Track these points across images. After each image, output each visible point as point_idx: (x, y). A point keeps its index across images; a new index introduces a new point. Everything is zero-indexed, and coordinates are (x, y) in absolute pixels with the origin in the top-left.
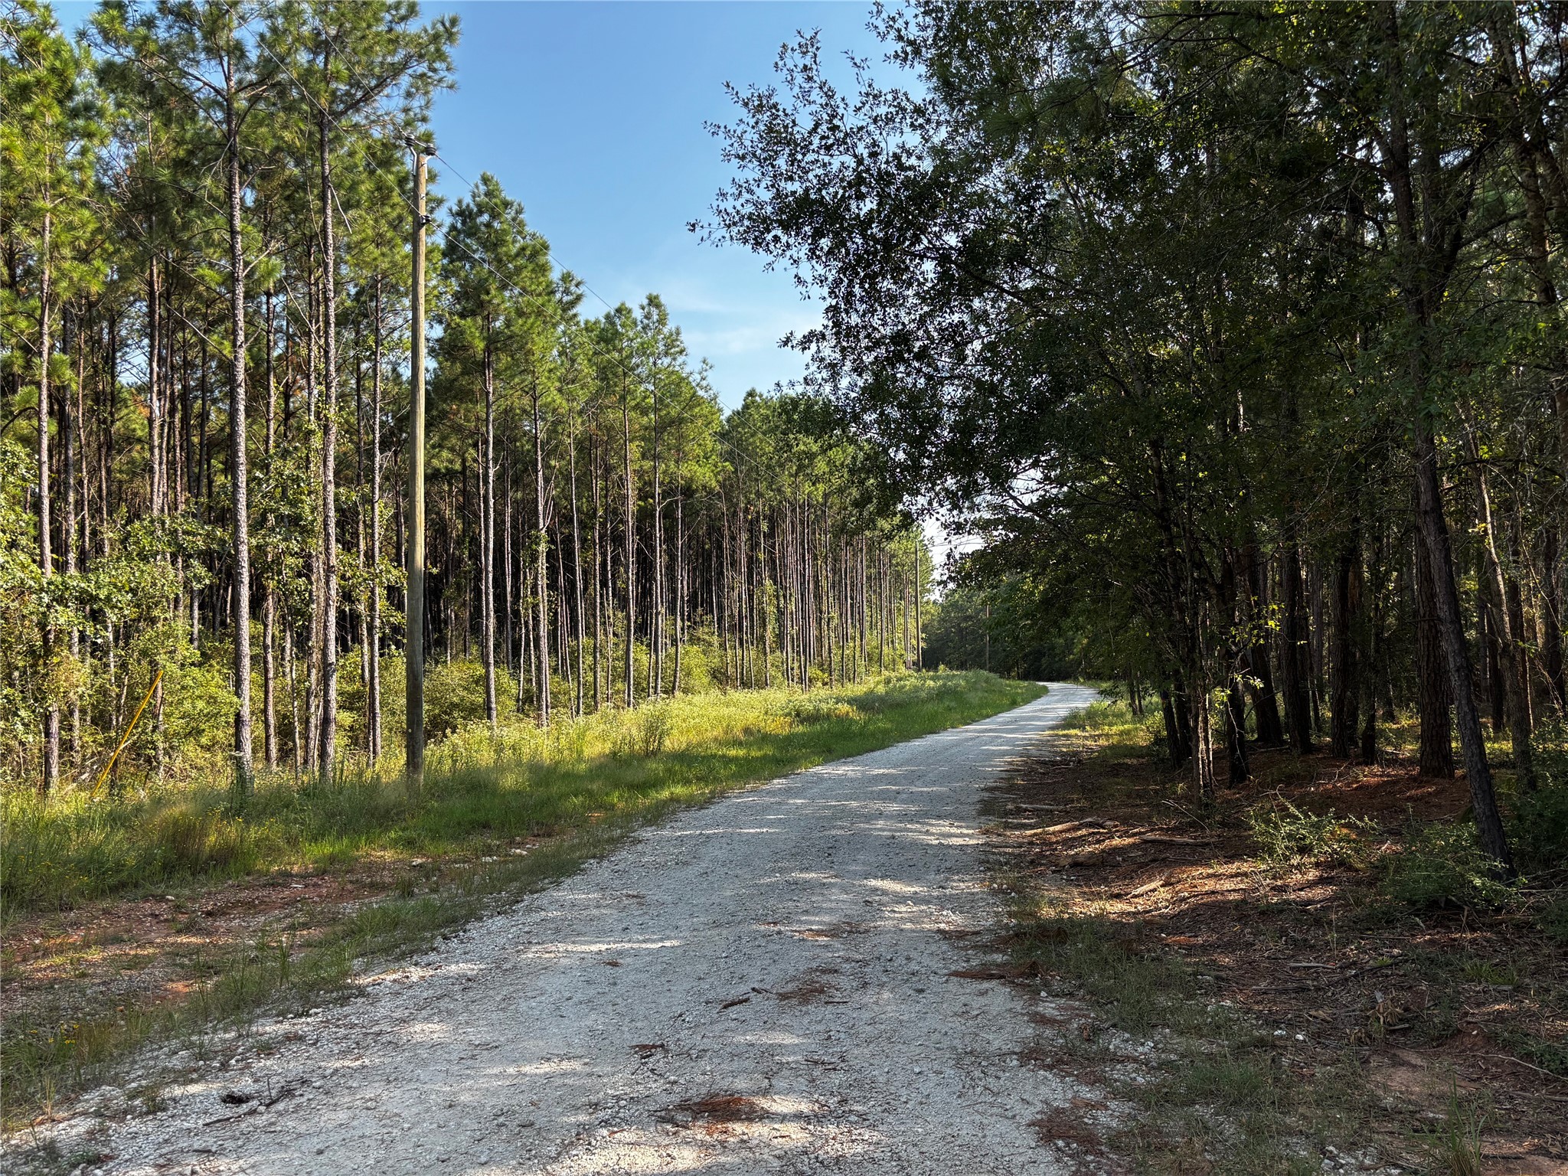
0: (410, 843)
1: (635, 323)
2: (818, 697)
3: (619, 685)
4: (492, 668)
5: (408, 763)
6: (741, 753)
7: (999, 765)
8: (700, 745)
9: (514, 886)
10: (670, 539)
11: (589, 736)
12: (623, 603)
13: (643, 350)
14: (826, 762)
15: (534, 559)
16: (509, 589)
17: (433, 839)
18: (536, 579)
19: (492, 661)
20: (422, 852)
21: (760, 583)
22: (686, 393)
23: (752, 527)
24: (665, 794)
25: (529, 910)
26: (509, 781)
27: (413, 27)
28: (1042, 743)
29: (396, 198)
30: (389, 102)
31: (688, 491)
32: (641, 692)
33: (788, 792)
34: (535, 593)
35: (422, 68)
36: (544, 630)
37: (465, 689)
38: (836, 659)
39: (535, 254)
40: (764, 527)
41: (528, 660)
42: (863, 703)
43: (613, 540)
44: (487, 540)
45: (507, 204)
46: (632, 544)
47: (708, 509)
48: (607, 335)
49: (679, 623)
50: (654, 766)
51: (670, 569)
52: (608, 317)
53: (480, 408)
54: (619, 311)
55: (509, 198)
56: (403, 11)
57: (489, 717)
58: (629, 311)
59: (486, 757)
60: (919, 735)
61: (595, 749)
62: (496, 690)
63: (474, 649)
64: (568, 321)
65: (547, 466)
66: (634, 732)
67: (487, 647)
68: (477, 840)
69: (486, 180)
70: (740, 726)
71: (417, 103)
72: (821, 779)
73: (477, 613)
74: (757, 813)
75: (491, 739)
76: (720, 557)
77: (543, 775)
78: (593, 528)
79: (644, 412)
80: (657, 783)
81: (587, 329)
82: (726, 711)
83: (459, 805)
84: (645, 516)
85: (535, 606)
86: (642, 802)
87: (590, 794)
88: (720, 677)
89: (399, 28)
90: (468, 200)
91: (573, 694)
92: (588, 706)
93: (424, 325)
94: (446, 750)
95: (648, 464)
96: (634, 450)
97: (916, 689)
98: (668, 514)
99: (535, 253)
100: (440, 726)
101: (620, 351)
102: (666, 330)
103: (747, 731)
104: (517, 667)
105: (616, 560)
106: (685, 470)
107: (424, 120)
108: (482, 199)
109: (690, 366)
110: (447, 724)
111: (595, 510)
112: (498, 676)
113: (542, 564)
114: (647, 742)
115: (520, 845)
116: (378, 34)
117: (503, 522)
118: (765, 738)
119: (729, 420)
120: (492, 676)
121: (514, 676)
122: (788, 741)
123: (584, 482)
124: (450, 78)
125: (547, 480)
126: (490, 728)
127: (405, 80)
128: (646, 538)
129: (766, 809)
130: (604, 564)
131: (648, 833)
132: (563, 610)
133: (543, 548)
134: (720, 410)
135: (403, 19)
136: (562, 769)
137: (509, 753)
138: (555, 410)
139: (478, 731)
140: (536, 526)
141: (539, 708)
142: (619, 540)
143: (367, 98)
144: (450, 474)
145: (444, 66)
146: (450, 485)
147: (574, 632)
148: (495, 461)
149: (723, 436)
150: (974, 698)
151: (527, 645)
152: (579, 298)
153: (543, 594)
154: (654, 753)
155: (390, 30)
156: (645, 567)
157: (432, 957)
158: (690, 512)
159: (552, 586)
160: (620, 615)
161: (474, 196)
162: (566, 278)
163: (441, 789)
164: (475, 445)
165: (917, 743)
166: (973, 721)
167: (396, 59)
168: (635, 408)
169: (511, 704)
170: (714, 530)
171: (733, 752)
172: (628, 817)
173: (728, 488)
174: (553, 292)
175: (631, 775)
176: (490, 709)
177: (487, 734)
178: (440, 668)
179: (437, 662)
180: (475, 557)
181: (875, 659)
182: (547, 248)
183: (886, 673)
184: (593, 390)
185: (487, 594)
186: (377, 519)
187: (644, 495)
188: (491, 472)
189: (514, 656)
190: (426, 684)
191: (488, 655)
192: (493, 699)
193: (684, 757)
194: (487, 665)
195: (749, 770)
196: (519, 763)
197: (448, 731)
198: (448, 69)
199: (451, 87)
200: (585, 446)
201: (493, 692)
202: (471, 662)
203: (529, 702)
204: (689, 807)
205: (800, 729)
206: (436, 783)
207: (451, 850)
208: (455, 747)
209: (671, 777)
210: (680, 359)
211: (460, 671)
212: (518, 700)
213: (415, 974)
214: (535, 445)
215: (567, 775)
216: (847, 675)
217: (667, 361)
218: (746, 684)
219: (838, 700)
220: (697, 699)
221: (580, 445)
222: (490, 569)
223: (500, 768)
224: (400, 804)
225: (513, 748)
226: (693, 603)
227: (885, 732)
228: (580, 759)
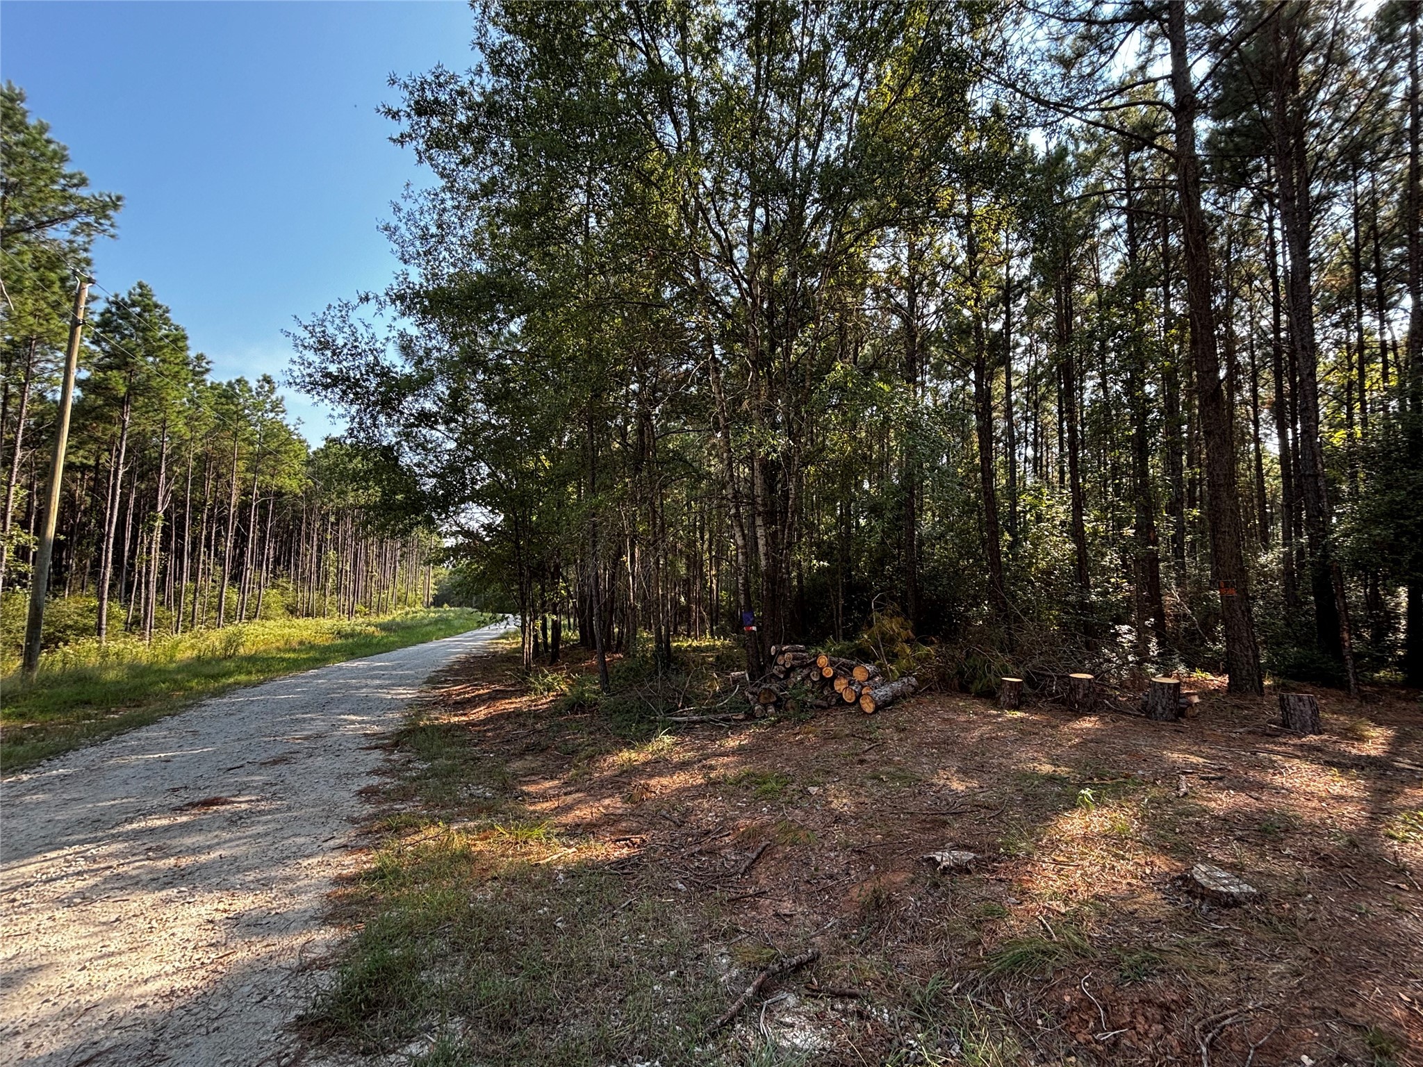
0: (21, 715)
1: (250, 390)
2: (358, 623)
3: (213, 614)
4: (105, 602)
5: (24, 665)
6: (292, 655)
7: (453, 658)
8: (265, 651)
9: (105, 734)
10: (263, 521)
11: (181, 646)
12: (221, 560)
13: (255, 407)
14: (347, 660)
15: (151, 530)
16: (127, 548)
17: (42, 712)
18: (150, 543)
19: (106, 596)
20: (31, 719)
21: (326, 553)
22: (284, 435)
23: (325, 518)
24: (231, 680)
25: (115, 742)
26: (111, 675)
27: (83, 192)
28: (482, 647)
29: (56, 288)
30: (59, 234)
31: (279, 494)
32: (229, 618)
33: (317, 677)
34: (149, 553)
35: (91, 219)
36: (153, 577)
37: (79, 615)
38: (375, 600)
39: (175, 341)
40: (332, 519)
41: (138, 596)
42: (384, 627)
43: (219, 520)
44: (111, 515)
45: (156, 306)
46: (233, 523)
47: (293, 505)
48: (227, 394)
49: (264, 574)
50: (230, 665)
51: (262, 540)
52: (230, 384)
53: (117, 429)
54: (239, 381)
55: (159, 303)
56: (75, 181)
57: (99, 634)
58: (247, 382)
59: (93, 660)
60: (414, 644)
61: (185, 653)
62: (108, 616)
63: (92, 588)
64: (197, 383)
65: (168, 469)
66: (217, 644)
67: (103, 587)
68: (79, 711)
69: (141, 286)
70: (297, 639)
71: (80, 239)
72: (340, 669)
73: (97, 563)
74: (288, 689)
75: (99, 649)
76: (299, 534)
77: (138, 671)
78: (202, 512)
79: (251, 443)
80: (229, 674)
81: (211, 388)
82: (287, 631)
83: (66, 691)
84: (244, 507)
85: (148, 561)
86: (213, 685)
87: (175, 681)
88: (292, 611)
89: (73, 191)
90: (124, 295)
91: (174, 619)
92: (186, 627)
93: (74, 370)
94: (58, 656)
95: (250, 476)
96: (241, 465)
97: (423, 618)
98: (263, 506)
99: (178, 340)
100: (52, 641)
101: (236, 406)
102: (273, 397)
103: (301, 643)
104: (128, 601)
105: (218, 534)
106: (276, 483)
107: (86, 250)
108: (137, 298)
109: (289, 420)
110: (60, 639)
111: (206, 501)
112: (110, 607)
113: (158, 535)
114: (226, 650)
115: (116, 713)
116: (54, 191)
117: (128, 501)
118: (312, 647)
119: (314, 453)
120: (105, 606)
121: (126, 606)
122: (327, 649)
123: (199, 482)
124: (112, 231)
125: (168, 479)
126: (100, 642)
127: (73, 224)
128: (244, 519)
129: (296, 686)
130: (209, 534)
131: (213, 701)
132: (171, 563)
133: (159, 523)
134: (309, 446)
135: (75, 185)
136: (155, 667)
137: (112, 658)
138: (179, 437)
139: (90, 644)
140: (154, 507)
141: (145, 629)
142: (223, 521)
143: (40, 225)
144: (84, 468)
145: (108, 222)
146: (83, 474)
147: (179, 578)
148: (125, 464)
149: (309, 463)
150: (456, 623)
151: (139, 588)
152: (208, 370)
153: (156, 554)
154: (230, 657)
155: (64, 190)
156: (241, 539)
157: (38, 769)
158: (279, 507)
159: (165, 547)
160: (218, 568)
161: (130, 294)
162: (200, 358)
163: (51, 682)
164: (110, 451)
165: (410, 648)
166: (451, 636)
167: (66, 209)
168: (243, 440)
169: (121, 626)
170: (297, 517)
171: (287, 656)
172: (201, 693)
173: (309, 495)
174: (188, 364)
175: (207, 670)
176: (100, 629)
177: (96, 645)
178: (57, 600)
179: (55, 596)
180: (101, 524)
181: (402, 600)
182: (185, 338)
183: (407, 609)
184: (212, 426)
185: (107, 552)
186: (12, 497)
187: (246, 493)
188: (121, 473)
189: (126, 593)
190: (46, 612)
191: (103, 593)
192: (104, 622)
193: (251, 659)
194: (101, 599)
195: (296, 665)
196: (120, 664)
197: (61, 644)
198: (112, 225)
199: (112, 236)
200: (202, 459)
201: (104, 618)
202: (87, 596)
203: (135, 625)
204: (246, 686)
205: (339, 641)
206: (48, 678)
207: (59, 718)
208: (65, 655)
209: (239, 670)
210: (281, 415)
211: (77, 602)
212: (126, 623)
213: (25, 778)
214: (161, 455)
215: (160, 671)
216: (381, 609)
217: (271, 415)
218: (308, 615)
219: (368, 625)
220: (270, 623)
221: (197, 458)
222: (112, 535)
223: (104, 668)
224: (15, 691)
225: (117, 654)
226: (277, 561)
227: (394, 643)
228: (171, 661)
